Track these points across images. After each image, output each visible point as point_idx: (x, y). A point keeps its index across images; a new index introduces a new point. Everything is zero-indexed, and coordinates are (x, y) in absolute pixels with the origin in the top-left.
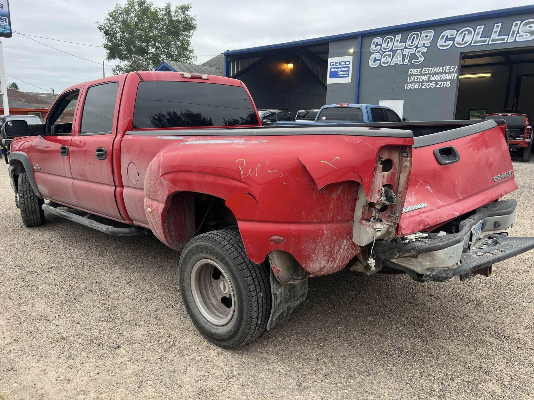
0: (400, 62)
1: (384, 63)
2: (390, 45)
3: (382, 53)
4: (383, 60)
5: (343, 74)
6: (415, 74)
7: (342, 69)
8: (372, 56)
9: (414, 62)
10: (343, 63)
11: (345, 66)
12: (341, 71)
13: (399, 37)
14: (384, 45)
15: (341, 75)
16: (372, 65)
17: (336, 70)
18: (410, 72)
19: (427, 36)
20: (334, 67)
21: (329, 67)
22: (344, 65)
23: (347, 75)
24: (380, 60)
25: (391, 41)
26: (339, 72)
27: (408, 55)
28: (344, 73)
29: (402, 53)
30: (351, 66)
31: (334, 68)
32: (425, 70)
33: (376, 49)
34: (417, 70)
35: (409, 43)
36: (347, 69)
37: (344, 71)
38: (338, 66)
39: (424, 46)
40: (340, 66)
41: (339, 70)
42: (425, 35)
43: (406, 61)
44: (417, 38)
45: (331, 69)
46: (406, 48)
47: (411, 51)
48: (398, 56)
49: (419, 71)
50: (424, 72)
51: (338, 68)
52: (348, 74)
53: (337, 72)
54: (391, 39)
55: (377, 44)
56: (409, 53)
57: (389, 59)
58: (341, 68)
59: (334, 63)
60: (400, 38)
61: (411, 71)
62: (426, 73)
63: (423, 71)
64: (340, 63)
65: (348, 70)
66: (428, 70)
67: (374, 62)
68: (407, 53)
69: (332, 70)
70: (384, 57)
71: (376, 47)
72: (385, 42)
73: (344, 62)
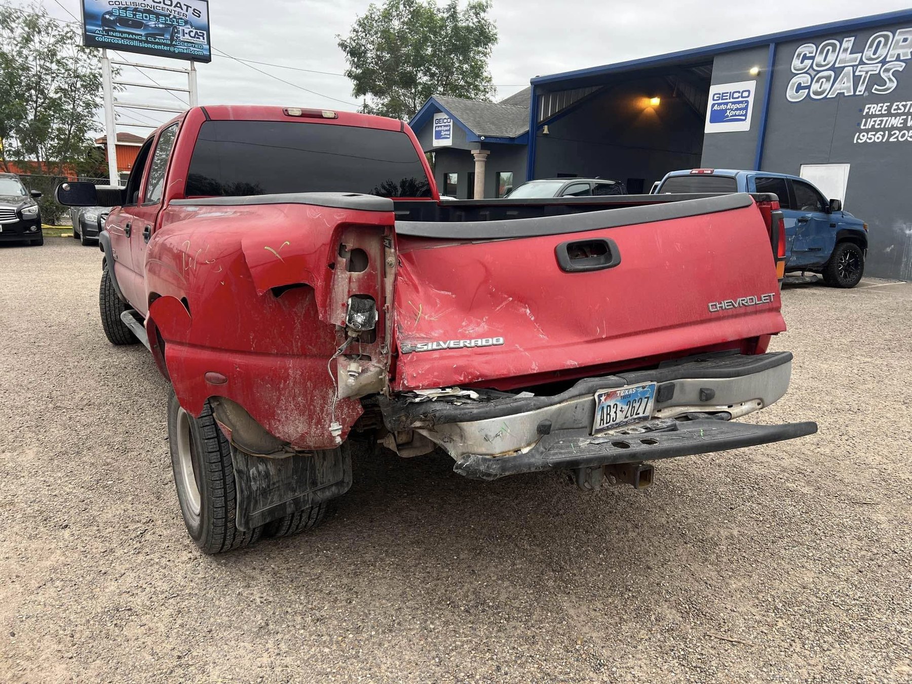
0: (849, 91)
1: (816, 93)
2: (831, 58)
3: (813, 73)
4: (815, 87)
5: (736, 115)
6: (877, 113)
7: (735, 107)
8: (793, 80)
9: (876, 90)
10: (736, 95)
11: (740, 99)
12: (732, 110)
13: (848, 42)
14: (819, 59)
15: (731, 116)
16: (793, 98)
17: (723, 107)
18: (866, 110)
19: (905, 40)
20: (720, 101)
21: (710, 102)
22: (738, 97)
23: (744, 118)
24: (809, 87)
25: (834, 51)
26: (728, 111)
27: (865, 77)
28: (738, 112)
29: (854, 72)
30: (751, 100)
31: (719, 104)
32: (897, 105)
33: (802, 66)
34: (882, 107)
35: (868, 53)
36: (743, 106)
37: (737, 109)
38: (728, 101)
39: (898, 59)
40: (732, 100)
41: (729, 107)
42: (902, 38)
43: (861, 88)
44: (886, 44)
45: (713, 105)
46: (862, 62)
47: (871, 69)
48: (845, 80)
49: (885, 108)
50: (895, 110)
51: (727, 104)
52: (745, 115)
53: (725, 111)
54: (834, 46)
55: (805, 58)
56: (867, 73)
57: (827, 86)
58: (733, 103)
59: (720, 94)
60: (850, 45)
61: (869, 108)
62: (899, 111)
63: (894, 107)
64: (732, 95)
65: (746, 108)
66: (905, 106)
67: (797, 92)
68: (863, 74)
69: (716, 108)
70: (817, 81)
71: (802, 62)
72: (821, 52)
73: (739, 92)
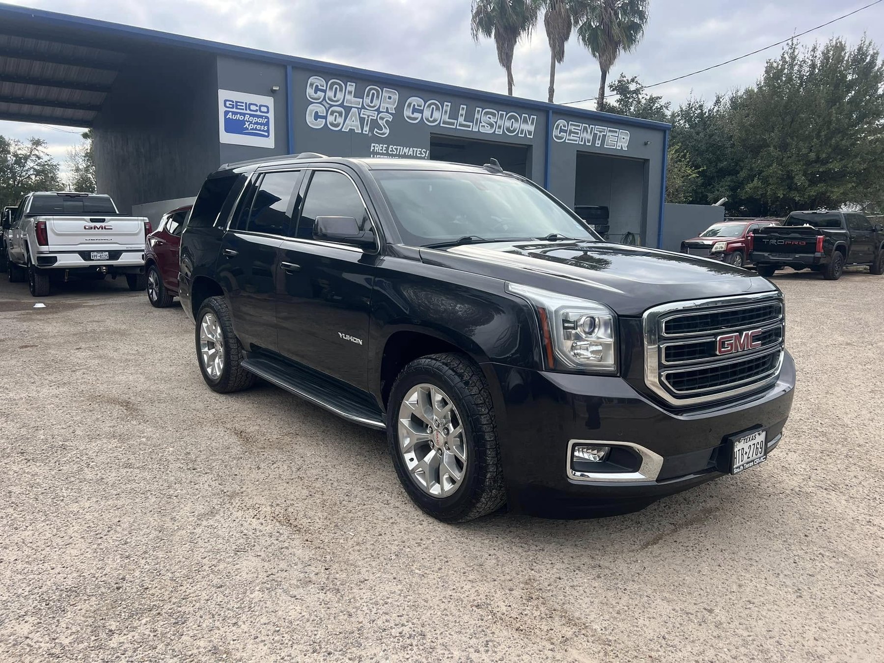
0: (358, 129)
1: (332, 124)
2: (340, 96)
3: (327, 106)
4: (330, 119)
5: (256, 129)
6: (380, 151)
7: (255, 120)
8: (310, 107)
9: (376, 132)
10: (253, 108)
11: (258, 113)
12: (251, 123)
13: (351, 87)
14: (330, 94)
15: (251, 129)
16: (312, 124)
17: (241, 118)
18: (372, 148)
19: (390, 98)
20: (234, 110)
21: (222, 109)
22: (256, 111)
23: (266, 134)
24: (325, 118)
25: (341, 90)
26: (247, 124)
27: (368, 120)
28: (258, 127)
29: (359, 114)
30: (271, 115)
31: (234, 113)
32: (392, 148)
33: (316, 96)
34: (382, 147)
35: (367, 100)
36: (263, 121)
37: (257, 123)
38: (244, 111)
39: (387, 112)
40: (249, 112)
41: (246, 118)
42: (388, 95)
43: (366, 129)
44: (378, 97)
45: (226, 113)
46: (363, 107)
47: (371, 114)
48: (353, 118)
49: (384, 148)
50: (391, 151)
51: (244, 115)
52: (268, 131)
53: (243, 122)
54: (340, 86)
55: (317, 90)
56: (368, 117)
57: (340, 120)
58: (251, 115)
59: (233, 102)
60: (353, 89)
61: (374, 146)
62: (394, 153)
63: (390, 149)
64: (248, 106)
65: (267, 124)
66: (397, 149)
67: (316, 119)
68: (366, 117)
69: (230, 116)
70: (332, 114)
71: (316, 93)
72: (331, 88)
73: (257, 106)
